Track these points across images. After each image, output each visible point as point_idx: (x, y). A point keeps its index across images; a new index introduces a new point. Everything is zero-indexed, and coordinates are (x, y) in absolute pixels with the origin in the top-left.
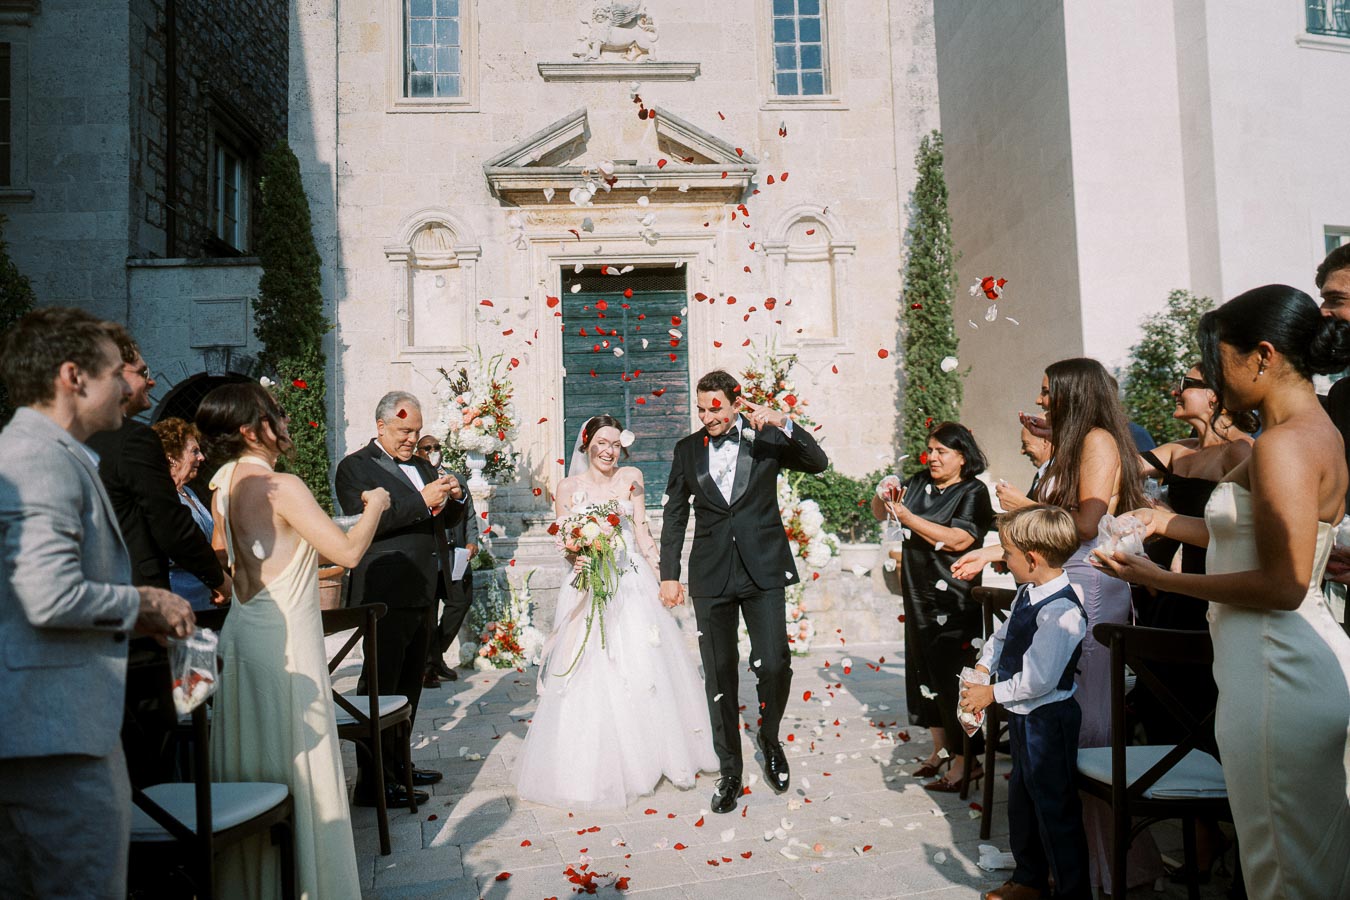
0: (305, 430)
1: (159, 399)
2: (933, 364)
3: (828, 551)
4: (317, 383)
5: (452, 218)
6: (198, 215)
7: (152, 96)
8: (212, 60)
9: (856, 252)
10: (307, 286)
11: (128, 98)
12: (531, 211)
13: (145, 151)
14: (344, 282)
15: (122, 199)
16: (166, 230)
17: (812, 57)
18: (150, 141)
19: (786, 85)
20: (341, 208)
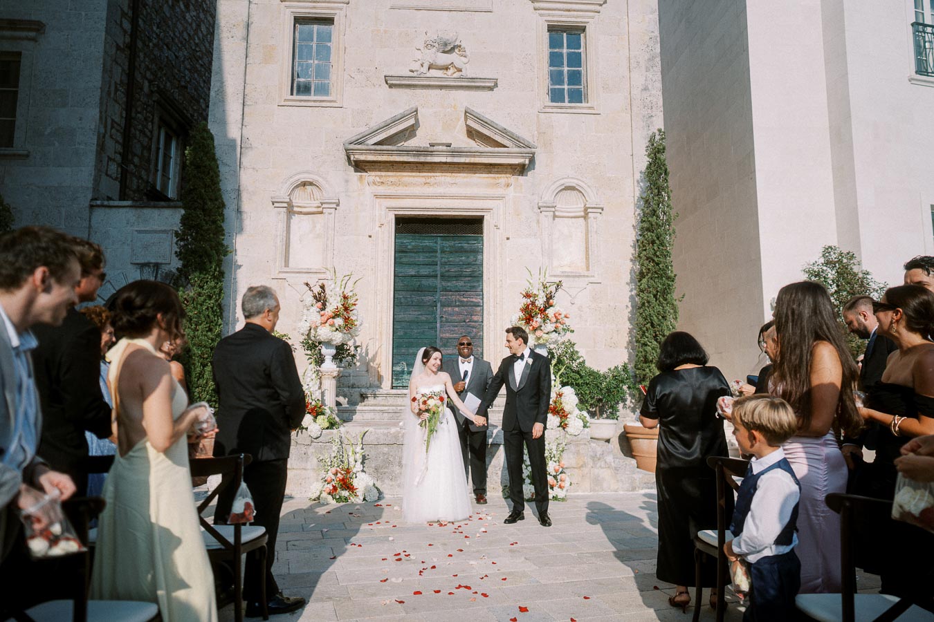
0: (207, 323)
1: (106, 299)
2: (658, 291)
3: (582, 424)
4: (217, 291)
5: (320, 180)
6: (143, 172)
7: (116, 90)
8: (161, 69)
9: (603, 212)
10: (214, 222)
11: (99, 90)
12: (376, 176)
13: (109, 127)
14: (240, 220)
15: (90, 159)
16: (121, 182)
17: (575, 78)
18: (113, 120)
19: (556, 96)
20: (242, 169)
